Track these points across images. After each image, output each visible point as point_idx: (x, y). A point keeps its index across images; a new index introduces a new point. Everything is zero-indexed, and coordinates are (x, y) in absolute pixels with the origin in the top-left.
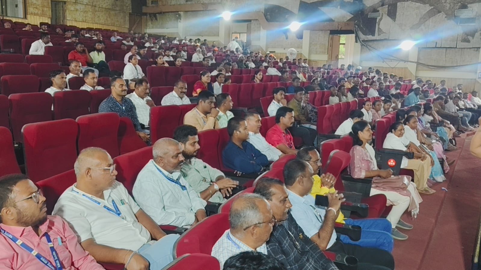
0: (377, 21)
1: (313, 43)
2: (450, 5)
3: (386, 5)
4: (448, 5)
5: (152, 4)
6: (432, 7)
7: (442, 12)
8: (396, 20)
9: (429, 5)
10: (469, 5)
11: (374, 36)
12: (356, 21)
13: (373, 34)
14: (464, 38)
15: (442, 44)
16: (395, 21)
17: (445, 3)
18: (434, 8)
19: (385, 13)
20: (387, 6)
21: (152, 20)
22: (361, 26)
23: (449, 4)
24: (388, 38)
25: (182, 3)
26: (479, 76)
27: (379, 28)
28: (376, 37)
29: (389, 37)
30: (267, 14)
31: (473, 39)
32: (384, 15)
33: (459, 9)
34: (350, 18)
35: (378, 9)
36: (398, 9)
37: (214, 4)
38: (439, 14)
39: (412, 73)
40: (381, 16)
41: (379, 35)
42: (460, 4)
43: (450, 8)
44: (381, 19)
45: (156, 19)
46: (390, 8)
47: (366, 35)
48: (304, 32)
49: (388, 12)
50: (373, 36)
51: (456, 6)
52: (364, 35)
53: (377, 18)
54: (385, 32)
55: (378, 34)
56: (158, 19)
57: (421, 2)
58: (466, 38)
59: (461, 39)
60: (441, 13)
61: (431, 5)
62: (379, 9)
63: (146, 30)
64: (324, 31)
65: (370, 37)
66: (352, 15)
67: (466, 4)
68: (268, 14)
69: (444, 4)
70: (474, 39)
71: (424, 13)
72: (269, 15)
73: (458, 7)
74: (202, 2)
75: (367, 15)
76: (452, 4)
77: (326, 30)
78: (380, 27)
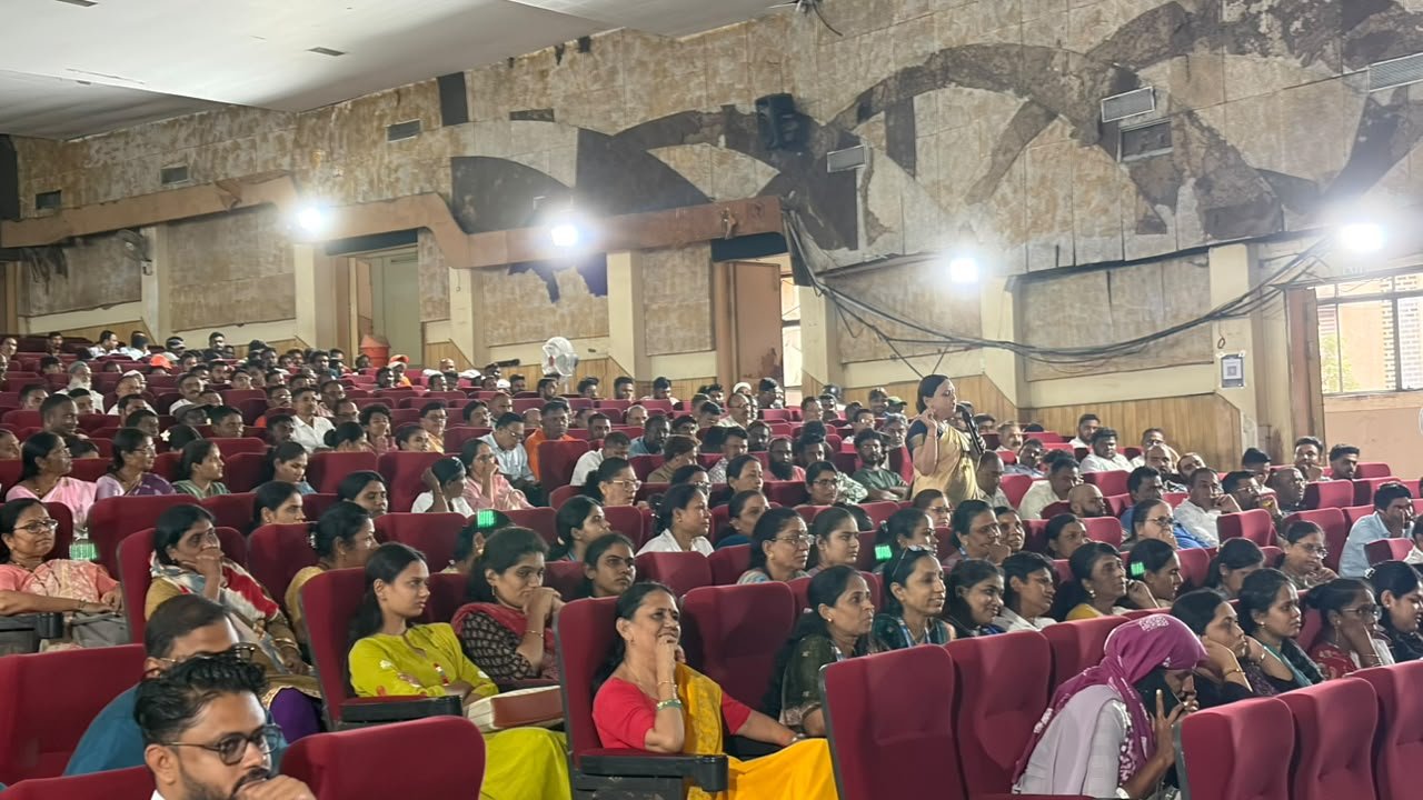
0: (859, 182)
1: (655, 307)
2: (1083, 84)
3: (878, 112)
4: (1076, 83)
5: (39, 207)
6: (1026, 99)
7: (1061, 116)
8: (918, 169)
9: (1016, 92)
10: (1141, 74)
11: (856, 248)
12: (792, 194)
13: (852, 244)
14: (1145, 215)
15: (1078, 253)
16: (914, 176)
17: (1064, 75)
18: (1032, 102)
19: (879, 147)
20: (882, 115)
21: (47, 279)
22: (810, 211)
23: (1078, 77)
24: (901, 253)
25: (149, 190)
26: (1226, 377)
27: (868, 213)
28: (863, 253)
29: (904, 251)
30: (463, 201)
31: (1174, 213)
32: (876, 156)
33: (1111, 93)
34: (769, 179)
35: (854, 132)
36: (919, 126)
37: (265, 178)
38: (1050, 127)
39: (1004, 396)
40: (867, 160)
41: (871, 241)
42: (1111, 73)
43: (1081, 94)
44: (869, 175)
45: (62, 270)
46: (891, 123)
47: (829, 249)
48: (611, 259)
49: (888, 141)
50: (851, 249)
51: (1102, 82)
52: (822, 247)
53: (855, 171)
54: (886, 225)
55: (866, 238)
56: (70, 269)
57: (990, 84)
58: (1150, 213)
59: (1133, 218)
60: (1056, 121)
61: (1020, 93)
62: (859, 133)
63: (27, 323)
64: (689, 250)
65: (844, 256)
66: (771, 168)
67: (1132, 67)
68: (467, 198)
69: (1063, 80)
70: (1178, 215)
71: (1003, 126)
72: (471, 202)
73: (1106, 87)
74: (221, 178)
75: (824, 160)
76: (1086, 77)
77: (694, 244)
78: (871, 209)
